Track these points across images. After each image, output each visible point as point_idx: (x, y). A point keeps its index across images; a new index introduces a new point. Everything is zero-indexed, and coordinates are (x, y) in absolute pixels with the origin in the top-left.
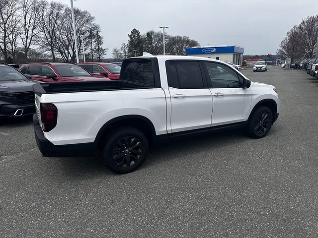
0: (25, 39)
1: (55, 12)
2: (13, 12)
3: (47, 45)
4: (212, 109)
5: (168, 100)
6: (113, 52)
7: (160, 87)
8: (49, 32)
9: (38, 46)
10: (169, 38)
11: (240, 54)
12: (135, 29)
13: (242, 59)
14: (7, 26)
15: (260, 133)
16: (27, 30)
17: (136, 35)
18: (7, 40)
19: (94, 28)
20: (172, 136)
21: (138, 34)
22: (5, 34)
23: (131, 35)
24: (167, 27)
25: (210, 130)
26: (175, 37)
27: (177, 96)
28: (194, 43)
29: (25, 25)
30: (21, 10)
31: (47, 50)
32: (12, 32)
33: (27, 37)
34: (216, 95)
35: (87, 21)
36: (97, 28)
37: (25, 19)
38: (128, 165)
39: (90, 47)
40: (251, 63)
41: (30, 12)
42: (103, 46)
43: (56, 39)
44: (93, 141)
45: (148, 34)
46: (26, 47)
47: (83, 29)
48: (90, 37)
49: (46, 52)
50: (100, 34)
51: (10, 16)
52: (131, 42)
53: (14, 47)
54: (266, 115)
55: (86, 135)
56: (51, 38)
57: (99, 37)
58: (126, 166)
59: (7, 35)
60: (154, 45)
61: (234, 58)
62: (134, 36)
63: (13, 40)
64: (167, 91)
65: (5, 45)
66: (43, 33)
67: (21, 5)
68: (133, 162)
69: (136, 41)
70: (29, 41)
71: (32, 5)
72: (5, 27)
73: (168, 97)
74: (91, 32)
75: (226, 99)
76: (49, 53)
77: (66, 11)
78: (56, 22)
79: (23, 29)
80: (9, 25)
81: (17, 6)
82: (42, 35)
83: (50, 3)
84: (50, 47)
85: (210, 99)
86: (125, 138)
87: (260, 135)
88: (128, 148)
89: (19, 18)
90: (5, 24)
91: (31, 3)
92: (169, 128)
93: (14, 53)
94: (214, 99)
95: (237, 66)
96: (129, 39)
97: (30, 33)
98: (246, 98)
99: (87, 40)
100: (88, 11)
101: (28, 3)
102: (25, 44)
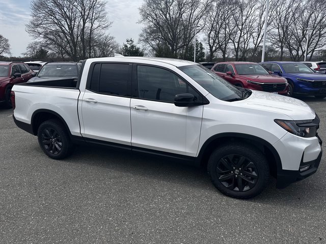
2: (251, 13)
3: (280, 41)
16: (260, 29)
18: (242, 39)
22: (241, 34)
29: (260, 24)
32: (247, 32)
33: (259, 35)
46: (256, 45)
51: (249, 16)
53: (246, 45)
63: (247, 39)
65: (239, 45)
70: (260, 38)
72: (242, 28)
85: (128, 111)
93: (245, 51)
98: (189, 121)
102: (255, 42)
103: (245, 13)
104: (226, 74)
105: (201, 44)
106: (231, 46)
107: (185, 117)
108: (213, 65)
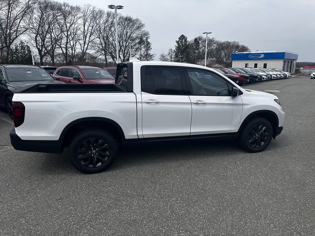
0: (83, 45)
1: (110, 20)
2: (75, 21)
3: (103, 50)
4: (191, 117)
5: (139, 105)
6: (160, 57)
7: (132, 92)
8: (104, 38)
9: (94, 51)
10: (218, 44)
11: (292, 61)
12: (183, 35)
13: (295, 66)
14: (69, 33)
15: (255, 147)
16: (85, 37)
17: (183, 41)
18: (69, 45)
19: (144, 34)
20: (144, 142)
21: (186, 40)
22: (67, 40)
23: (178, 41)
24: (210, 33)
25: (190, 138)
26: (224, 43)
27: (149, 101)
28: (244, 49)
29: (84, 33)
30: (81, 19)
31: (101, 55)
32: (73, 39)
33: (85, 43)
34: (196, 102)
35: (138, 28)
36: (146, 34)
37: (84, 27)
38: (95, 166)
39: (139, 53)
40: (307, 71)
41: (89, 20)
42: (151, 52)
43: (109, 45)
44: (57, 139)
45: (196, 40)
46: (83, 51)
47: (134, 35)
48: (140, 43)
49: (100, 57)
50: (149, 40)
51: (73, 24)
52: (178, 48)
53: (73, 51)
54: (264, 128)
55: (51, 133)
56: (105, 43)
57: (148, 43)
58: (92, 166)
59: (69, 41)
60: (201, 50)
61: (284, 65)
62: (182, 42)
63: (74, 45)
64: (139, 96)
65: (66, 50)
66: (99, 39)
67: (82, 15)
68: (100, 164)
69: (183, 46)
70: (86, 46)
71: (91, 15)
72: (67, 34)
73: (139, 102)
74: (141, 39)
75: (208, 107)
76: (102, 57)
77: (119, 19)
78: (110, 29)
79: (82, 36)
80: (71, 32)
81: (78, 16)
82: (98, 41)
83: (106, 12)
84: (103, 52)
85: (189, 106)
86: (90, 139)
87: (255, 149)
88: (94, 149)
89: (80, 26)
90: (68, 31)
91: (90, 13)
92: (140, 133)
93: (73, 56)
94: (194, 107)
95: (286, 73)
96: (177, 45)
97: (87, 39)
98: (234, 107)
99: (137, 46)
100: (139, 19)
101: (88, 13)
102: (82, 49)
103: (68, 20)
104: (72, 78)
105: (28, 47)
106: (58, 51)
107: (232, 104)
108: (55, 69)
